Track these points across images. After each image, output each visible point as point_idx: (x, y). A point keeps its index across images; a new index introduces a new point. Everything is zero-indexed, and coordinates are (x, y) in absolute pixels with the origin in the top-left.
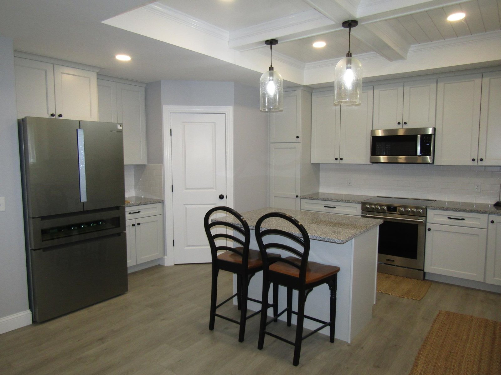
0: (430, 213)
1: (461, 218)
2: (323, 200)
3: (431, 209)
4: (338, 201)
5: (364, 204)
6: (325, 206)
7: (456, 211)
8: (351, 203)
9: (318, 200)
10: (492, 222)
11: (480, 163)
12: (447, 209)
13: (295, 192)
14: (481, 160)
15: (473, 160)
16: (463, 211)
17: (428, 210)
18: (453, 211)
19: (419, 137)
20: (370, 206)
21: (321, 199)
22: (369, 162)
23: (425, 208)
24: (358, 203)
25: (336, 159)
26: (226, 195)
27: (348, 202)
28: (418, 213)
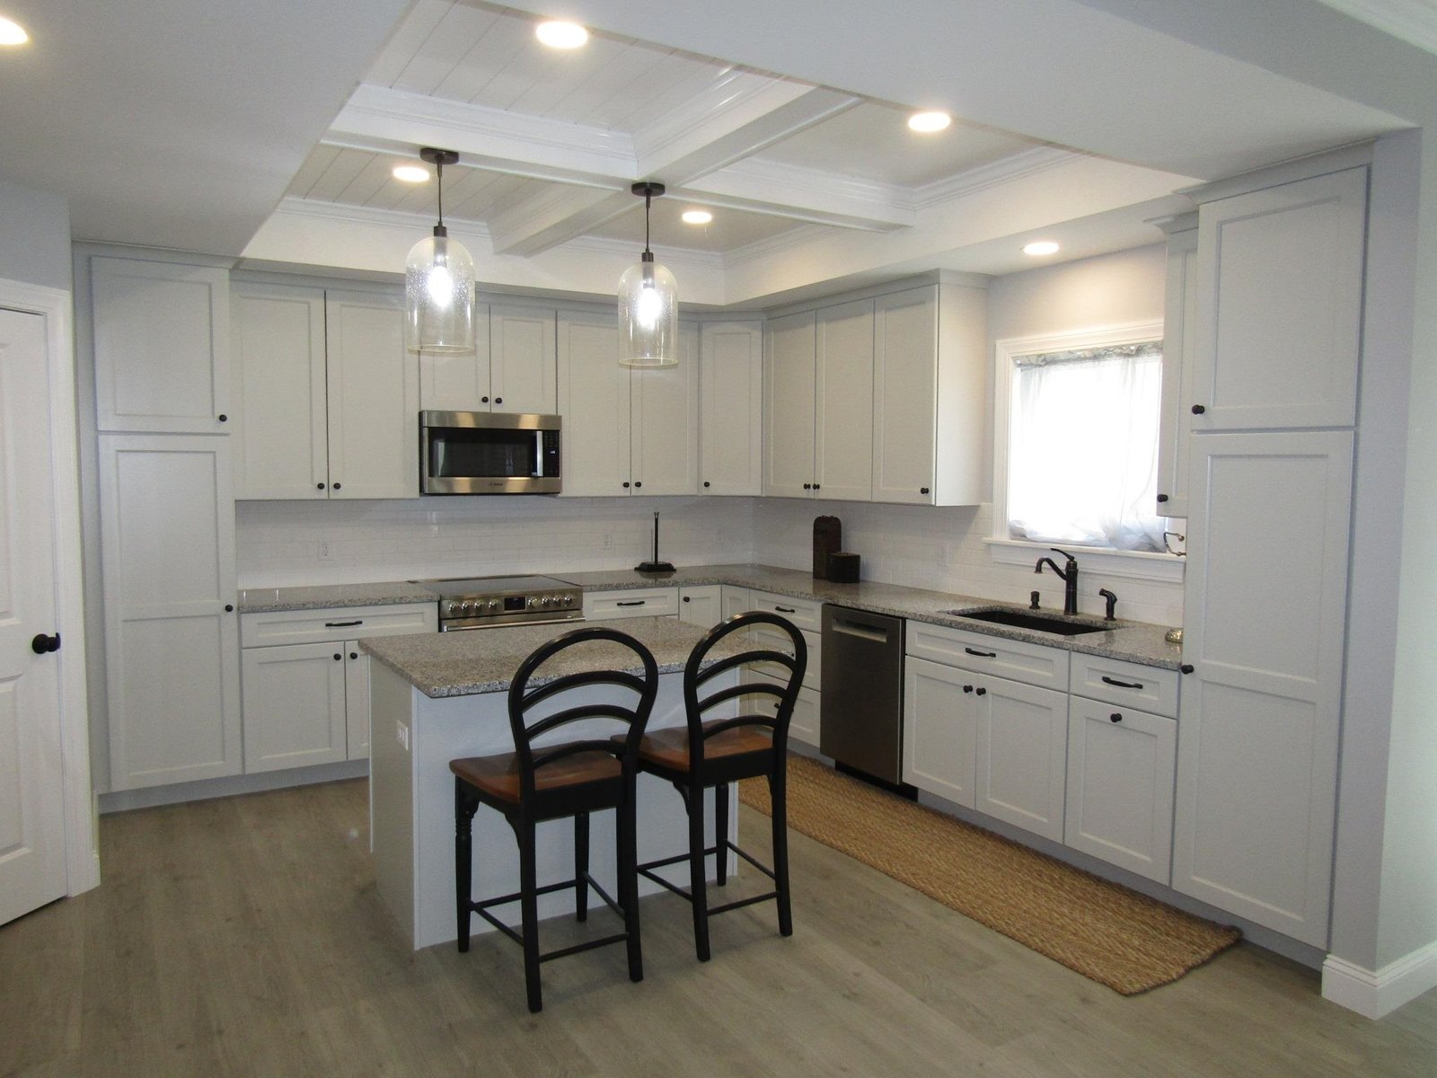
0: (588, 599)
1: (638, 601)
2: (325, 607)
3: (591, 590)
4: (371, 604)
5: (441, 602)
6: (328, 625)
7: (632, 588)
8: (410, 602)
9: (308, 609)
10: (687, 599)
11: (634, 491)
12: (618, 587)
13: (219, 597)
14: (638, 485)
15: (626, 485)
16: (644, 586)
17: (584, 594)
18: (628, 589)
19: (539, 435)
20: (461, 603)
21: (317, 606)
22: (415, 493)
23: (578, 591)
24: (431, 601)
25: (321, 486)
26: (57, 634)
27: (401, 601)
28: (562, 604)
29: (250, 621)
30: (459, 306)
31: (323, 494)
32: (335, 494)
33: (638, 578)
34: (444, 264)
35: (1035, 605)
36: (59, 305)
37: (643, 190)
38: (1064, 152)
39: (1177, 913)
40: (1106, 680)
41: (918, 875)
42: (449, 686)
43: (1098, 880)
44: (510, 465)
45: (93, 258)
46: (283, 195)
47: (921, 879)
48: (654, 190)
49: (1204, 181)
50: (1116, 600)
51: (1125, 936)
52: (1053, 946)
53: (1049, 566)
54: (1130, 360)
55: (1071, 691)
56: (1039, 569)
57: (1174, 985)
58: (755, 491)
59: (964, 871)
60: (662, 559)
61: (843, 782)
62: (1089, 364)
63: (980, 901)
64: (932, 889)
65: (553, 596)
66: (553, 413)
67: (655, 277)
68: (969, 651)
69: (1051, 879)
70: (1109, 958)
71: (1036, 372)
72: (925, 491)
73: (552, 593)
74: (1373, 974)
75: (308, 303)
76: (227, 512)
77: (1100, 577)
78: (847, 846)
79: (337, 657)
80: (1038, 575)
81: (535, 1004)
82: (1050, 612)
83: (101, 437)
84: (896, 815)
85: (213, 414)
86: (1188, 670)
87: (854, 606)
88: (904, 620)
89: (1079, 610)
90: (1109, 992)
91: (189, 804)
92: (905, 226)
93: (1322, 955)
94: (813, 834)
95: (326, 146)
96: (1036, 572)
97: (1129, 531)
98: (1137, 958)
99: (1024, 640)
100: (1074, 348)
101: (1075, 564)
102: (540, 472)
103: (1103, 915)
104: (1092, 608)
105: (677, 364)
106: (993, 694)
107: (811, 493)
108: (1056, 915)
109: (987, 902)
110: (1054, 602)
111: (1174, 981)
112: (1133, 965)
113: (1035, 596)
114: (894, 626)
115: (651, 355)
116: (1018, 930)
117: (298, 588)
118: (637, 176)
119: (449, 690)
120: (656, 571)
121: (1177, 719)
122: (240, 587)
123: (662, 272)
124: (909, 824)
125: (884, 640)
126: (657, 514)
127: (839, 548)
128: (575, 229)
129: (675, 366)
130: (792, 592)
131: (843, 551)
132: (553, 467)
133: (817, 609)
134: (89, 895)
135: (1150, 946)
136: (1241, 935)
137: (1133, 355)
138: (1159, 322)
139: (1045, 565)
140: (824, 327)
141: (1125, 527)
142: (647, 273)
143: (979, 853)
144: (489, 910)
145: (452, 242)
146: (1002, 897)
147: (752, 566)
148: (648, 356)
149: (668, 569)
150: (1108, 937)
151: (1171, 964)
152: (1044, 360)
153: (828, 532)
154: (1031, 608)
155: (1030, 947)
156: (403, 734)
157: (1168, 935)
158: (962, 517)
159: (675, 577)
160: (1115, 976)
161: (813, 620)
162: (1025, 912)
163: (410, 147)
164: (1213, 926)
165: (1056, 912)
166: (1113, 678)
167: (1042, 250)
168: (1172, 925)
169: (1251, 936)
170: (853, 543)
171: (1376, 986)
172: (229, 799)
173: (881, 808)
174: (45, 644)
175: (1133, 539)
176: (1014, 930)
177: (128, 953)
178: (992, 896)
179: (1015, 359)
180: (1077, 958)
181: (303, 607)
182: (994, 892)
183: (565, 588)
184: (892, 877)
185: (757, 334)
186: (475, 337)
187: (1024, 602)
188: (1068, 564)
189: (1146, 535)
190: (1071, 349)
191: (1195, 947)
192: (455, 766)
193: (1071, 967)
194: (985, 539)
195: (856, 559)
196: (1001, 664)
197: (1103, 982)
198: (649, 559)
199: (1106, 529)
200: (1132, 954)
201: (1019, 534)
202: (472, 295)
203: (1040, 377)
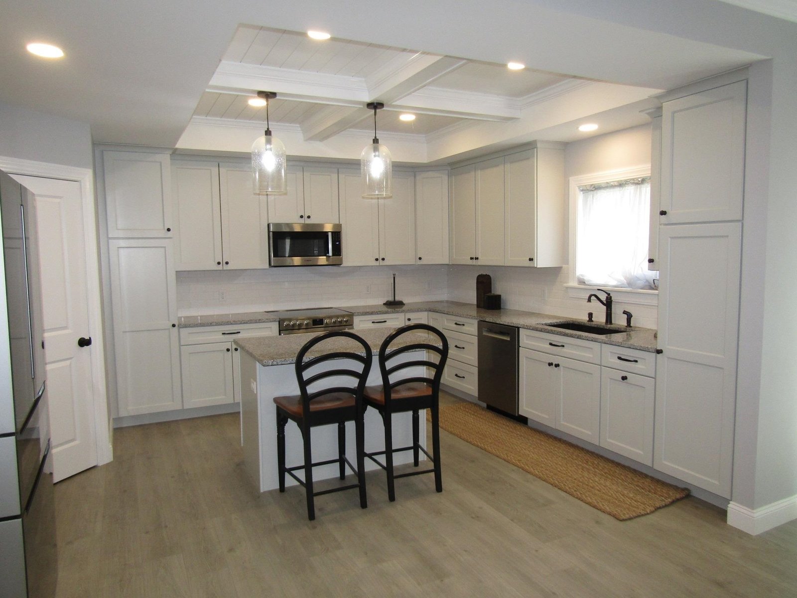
0: (356, 320)
1: (383, 321)
2: (221, 325)
3: (358, 315)
4: (244, 323)
5: (281, 322)
6: (223, 334)
7: (380, 314)
8: (264, 322)
9: (213, 325)
10: (409, 319)
11: (382, 263)
12: (372, 313)
13: (169, 320)
14: (383, 259)
15: (377, 260)
16: (386, 313)
17: (354, 317)
18: (378, 314)
19: (330, 235)
20: (290, 322)
21: (218, 324)
22: (267, 266)
23: (351, 315)
24: (275, 321)
25: (219, 263)
26: (90, 338)
27: (259, 321)
28: (343, 323)
29: (184, 331)
30: (278, 171)
31: (220, 267)
32: (226, 267)
33: (385, 309)
34: (271, 149)
35: (590, 319)
36: (87, 177)
37: (373, 106)
38: (582, 80)
39: (658, 481)
40: (620, 358)
41: (521, 461)
42: (272, 360)
43: (618, 465)
44: (316, 250)
45: (104, 152)
46: (192, 115)
47: (522, 463)
48: (378, 106)
49: (665, 91)
50: (632, 316)
51: (626, 492)
52: (586, 497)
53: (595, 298)
54: (639, 186)
55: (603, 364)
56: (589, 300)
57: (648, 516)
58: (446, 262)
59: (546, 459)
60: (397, 299)
61: (490, 415)
62: (617, 190)
63: (552, 474)
64: (527, 468)
65: (338, 318)
66: (338, 223)
67: (380, 151)
68: (551, 344)
69: (593, 464)
70: (615, 502)
71: (590, 194)
72: (531, 260)
73: (338, 317)
74: (753, 511)
75: (210, 170)
76: (172, 277)
77: (623, 304)
78: (486, 447)
79: (228, 350)
80: (589, 303)
81: (312, 516)
82: (598, 323)
83: (110, 241)
84: (515, 431)
85: (164, 229)
86: (659, 352)
87: (494, 322)
88: (518, 328)
89: (613, 322)
90: (612, 519)
91: (157, 424)
92: (515, 118)
93: (728, 501)
94: (469, 440)
95: (209, 92)
96: (588, 302)
97: (638, 279)
98: (630, 503)
99: (578, 338)
100: (609, 181)
101: (611, 297)
102: (330, 254)
103: (617, 482)
104: (620, 321)
105: (391, 196)
106: (564, 367)
107: (474, 262)
108: (591, 481)
109: (556, 474)
110: (600, 318)
111: (648, 514)
112: (627, 506)
113: (590, 315)
114: (513, 332)
115: (379, 192)
116: (569, 488)
117: (210, 316)
118: (368, 100)
119: (272, 362)
120: (394, 305)
121: (655, 378)
122: (180, 315)
123: (384, 149)
124: (521, 436)
125: (509, 339)
126: (394, 275)
127: (490, 291)
128: (343, 126)
129: (391, 197)
130: (463, 315)
131: (492, 293)
132: (337, 251)
133: (475, 322)
134: (108, 465)
135: (638, 497)
136: (690, 493)
137: (640, 184)
138: (649, 166)
139: (593, 298)
140: (479, 173)
141: (636, 277)
142: (376, 149)
143: (556, 451)
144: (293, 472)
145: (274, 137)
146: (564, 472)
147: (447, 302)
148: (377, 193)
149: (401, 304)
150: (617, 492)
151: (648, 505)
152: (594, 187)
153: (484, 283)
154: (588, 321)
155: (574, 497)
156: (254, 386)
157: (649, 491)
158: (553, 274)
159: (404, 308)
160: (616, 511)
161: (473, 329)
162: (575, 479)
163: (253, 91)
164: (676, 488)
165: (592, 480)
166: (623, 357)
167: (589, 128)
168: (653, 487)
169: (695, 493)
170: (498, 288)
171: (754, 518)
172: (176, 421)
173: (508, 428)
174: (84, 342)
175: (641, 283)
176: (567, 488)
177: (125, 491)
178: (559, 472)
179: (579, 187)
180: (598, 502)
181: (211, 324)
182: (560, 470)
183: (344, 314)
184: (508, 462)
185: (445, 178)
186: (286, 185)
187: (584, 318)
188: (607, 297)
189: (647, 281)
190: (608, 181)
191: (663, 498)
192: (276, 400)
193: (594, 507)
194: (565, 285)
195: (499, 296)
196: (567, 351)
197: (610, 514)
198: (391, 299)
199: (626, 278)
200: (628, 501)
201: (582, 282)
202: (284, 165)
203: (593, 197)
